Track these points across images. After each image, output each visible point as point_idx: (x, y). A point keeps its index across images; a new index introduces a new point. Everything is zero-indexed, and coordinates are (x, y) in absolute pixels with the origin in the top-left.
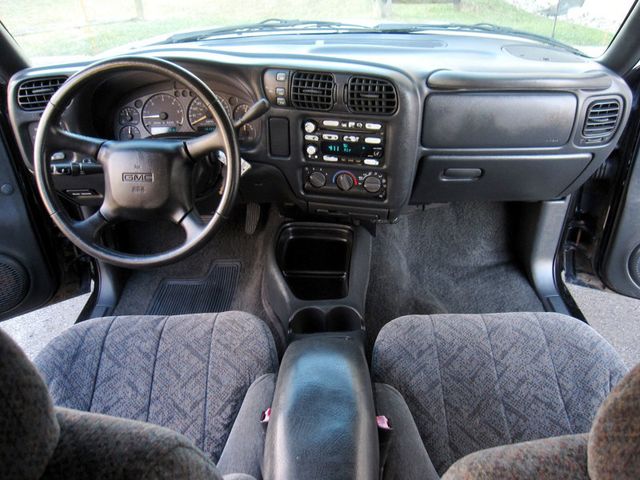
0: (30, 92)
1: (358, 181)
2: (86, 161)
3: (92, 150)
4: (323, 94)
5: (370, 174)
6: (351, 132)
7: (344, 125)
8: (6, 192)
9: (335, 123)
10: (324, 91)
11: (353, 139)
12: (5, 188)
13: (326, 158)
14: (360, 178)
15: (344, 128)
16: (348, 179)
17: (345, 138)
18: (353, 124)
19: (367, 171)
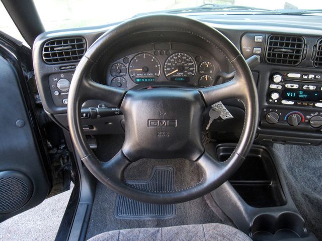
0: (52, 49)
1: (306, 119)
2: (101, 106)
3: (117, 99)
4: (293, 52)
5: (316, 114)
6: (309, 82)
7: (306, 77)
8: (19, 125)
9: (298, 76)
10: (293, 50)
11: (312, 88)
12: (18, 123)
13: (284, 102)
14: (308, 117)
15: (305, 80)
16: (298, 117)
17: (305, 87)
18: (313, 76)
19: (314, 112)
